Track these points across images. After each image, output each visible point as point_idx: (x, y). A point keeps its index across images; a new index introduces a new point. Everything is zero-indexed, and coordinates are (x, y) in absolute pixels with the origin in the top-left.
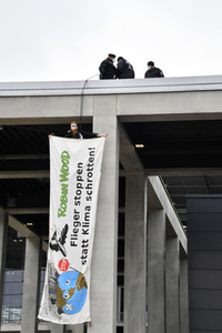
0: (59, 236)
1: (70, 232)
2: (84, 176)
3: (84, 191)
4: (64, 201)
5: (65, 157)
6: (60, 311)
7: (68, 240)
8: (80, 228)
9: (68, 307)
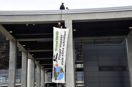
0: (55, 57)
1: (58, 55)
2: (63, 39)
3: (62, 43)
4: (57, 46)
5: (57, 33)
6: (56, 79)
7: (58, 58)
8: (61, 54)
9: (58, 78)
